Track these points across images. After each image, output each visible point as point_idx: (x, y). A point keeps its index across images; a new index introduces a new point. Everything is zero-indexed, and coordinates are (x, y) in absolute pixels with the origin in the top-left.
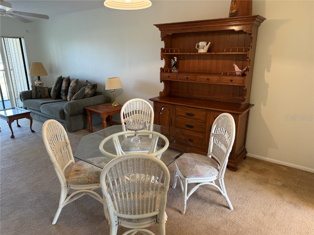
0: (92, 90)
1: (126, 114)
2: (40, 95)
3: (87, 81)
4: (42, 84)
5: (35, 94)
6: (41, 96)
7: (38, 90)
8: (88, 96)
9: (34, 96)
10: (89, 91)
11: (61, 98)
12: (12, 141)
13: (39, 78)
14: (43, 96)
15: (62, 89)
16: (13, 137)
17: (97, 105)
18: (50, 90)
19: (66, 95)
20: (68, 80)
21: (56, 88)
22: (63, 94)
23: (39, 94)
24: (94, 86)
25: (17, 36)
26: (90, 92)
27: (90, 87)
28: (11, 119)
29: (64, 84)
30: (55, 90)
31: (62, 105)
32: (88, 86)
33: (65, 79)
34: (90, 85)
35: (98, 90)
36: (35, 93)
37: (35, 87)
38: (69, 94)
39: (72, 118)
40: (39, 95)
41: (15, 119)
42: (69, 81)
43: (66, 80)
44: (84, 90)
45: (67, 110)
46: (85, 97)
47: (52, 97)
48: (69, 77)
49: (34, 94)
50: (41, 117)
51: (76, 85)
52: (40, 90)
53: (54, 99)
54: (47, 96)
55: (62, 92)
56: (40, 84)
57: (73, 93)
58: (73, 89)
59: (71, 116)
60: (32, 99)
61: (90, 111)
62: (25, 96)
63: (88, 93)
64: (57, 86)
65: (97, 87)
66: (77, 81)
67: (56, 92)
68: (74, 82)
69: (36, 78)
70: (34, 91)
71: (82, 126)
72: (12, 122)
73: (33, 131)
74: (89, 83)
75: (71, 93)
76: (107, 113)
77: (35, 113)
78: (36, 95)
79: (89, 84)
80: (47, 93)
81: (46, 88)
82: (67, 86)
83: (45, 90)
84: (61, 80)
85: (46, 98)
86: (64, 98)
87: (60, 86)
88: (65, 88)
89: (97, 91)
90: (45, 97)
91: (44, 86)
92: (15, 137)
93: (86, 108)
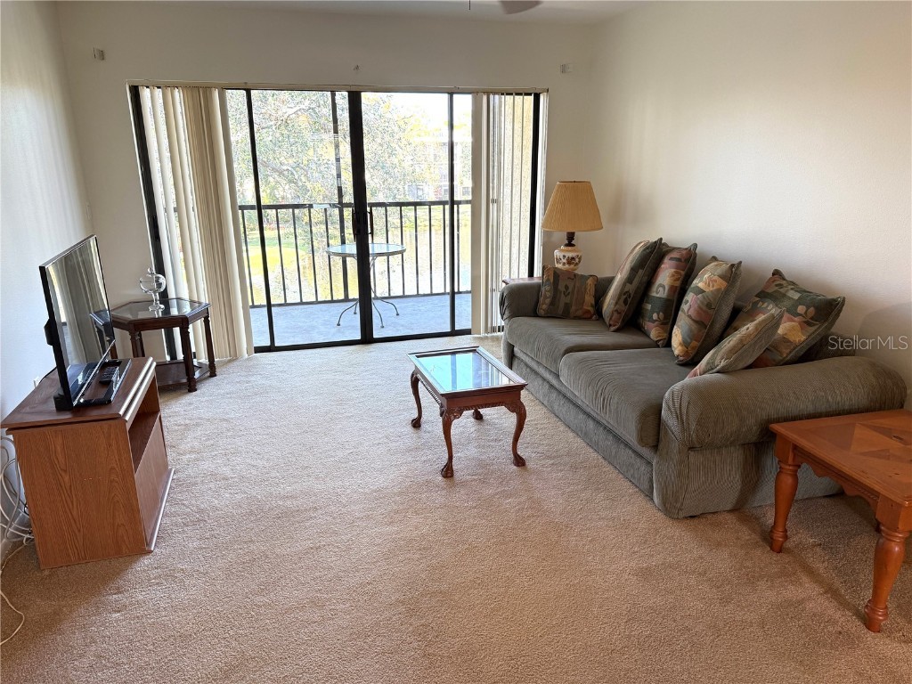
0: (808, 324)
2: (566, 304)
3: (777, 273)
4: (577, 260)
5: (548, 301)
6: (567, 306)
7: (561, 288)
8: (785, 352)
9: (544, 307)
10: (793, 328)
11: (642, 332)
12: (439, 496)
13: (571, 237)
14: (573, 308)
15: (654, 294)
16: (448, 472)
18: (602, 286)
19: (668, 323)
20: (687, 260)
21: (631, 288)
22: (655, 316)
23: (563, 300)
24: (827, 308)
25: (527, 88)
26: (801, 338)
27: (801, 309)
29: (665, 277)
33: (675, 255)
34: (800, 302)
36: (548, 294)
37: (555, 273)
38: (683, 321)
39: (695, 458)
40: (562, 305)
41: (468, 408)
42: (690, 262)
43: (678, 259)
45: (679, 417)
47: (607, 320)
48: (695, 245)
49: (546, 297)
50: (554, 395)
51: (727, 288)
52: (567, 287)
53: (613, 328)
54: (588, 312)
55: (649, 307)
56: (570, 261)
57: (705, 325)
58: (709, 305)
59: (692, 448)
60: (534, 314)
62: (520, 302)
63: (784, 340)
66: (734, 272)
67: (625, 302)
68: (721, 277)
69: (563, 237)
70: (548, 288)
72: (455, 418)
73: (519, 461)
74: (795, 287)
78: (552, 303)
79: (796, 296)
80: (590, 300)
81: (590, 281)
82: (678, 284)
83: (586, 289)
84: (655, 254)
85: (584, 317)
86: (654, 333)
87: (645, 279)
88: (668, 295)
90: (579, 313)
91: (580, 271)
92: (457, 475)
93: (776, 427)
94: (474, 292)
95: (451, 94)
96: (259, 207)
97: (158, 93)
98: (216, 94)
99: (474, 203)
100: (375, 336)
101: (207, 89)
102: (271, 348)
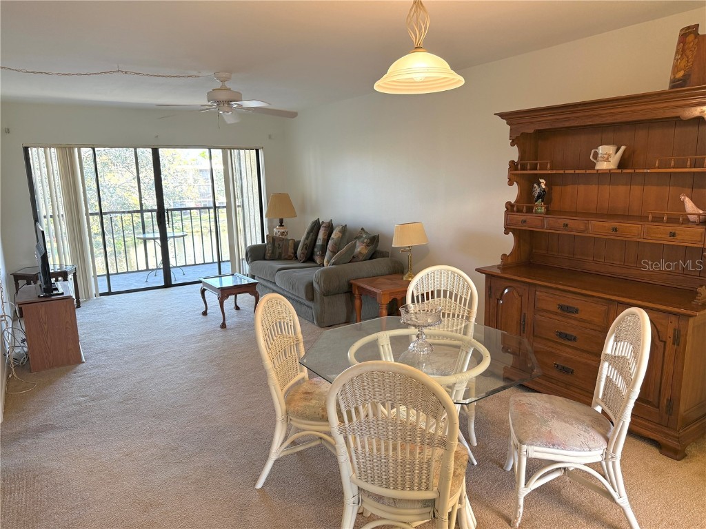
0: (368, 246)
1: (418, 297)
3: (362, 229)
4: (286, 233)
5: (270, 252)
6: (280, 254)
7: (276, 245)
8: (361, 258)
9: (268, 255)
10: (362, 248)
11: (314, 261)
12: (220, 333)
13: (281, 221)
14: (283, 255)
15: (317, 244)
16: (223, 326)
17: (373, 277)
18: (296, 245)
19: (323, 255)
20: (329, 227)
21: (308, 242)
22: (318, 253)
23: (278, 251)
24: (374, 240)
25: (252, 147)
26: (365, 251)
27: (366, 240)
28: (224, 293)
29: (321, 235)
30: (304, 245)
31: (311, 274)
32: (362, 239)
33: (324, 225)
34: (366, 238)
35: (380, 247)
36: (271, 249)
37: (273, 238)
38: (328, 253)
39: (326, 299)
40: (277, 254)
41: (231, 294)
42: (330, 228)
43: (325, 227)
44: (354, 246)
45: (318, 283)
46: (354, 259)
47: (299, 258)
48: (331, 220)
49: (269, 250)
51: (342, 236)
52: (279, 245)
53: (301, 261)
54: (290, 256)
55: (316, 250)
56: (282, 233)
57: (334, 253)
58: (336, 244)
59: (324, 295)
60: (265, 259)
61: (359, 287)
62: (255, 254)
63: (360, 253)
64: (310, 238)
65: (378, 241)
66: (344, 229)
67: (306, 248)
68: (340, 232)
69: (277, 222)
70: (270, 246)
71: (343, 317)
72: (226, 299)
74: (367, 233)
75: (331, 252)
76: (391, 294)
77: (266, 287)
78: (273, 253)
79: (364, 236)
80: (291, 250)
81: (290, 242)
82: (326, 237)
83: (289, 245)
84: (316, 226)
85: (289, 259)
86: (318, 260)
87: (314, 237)
88: (323, 243)
89: (378, 249)
90: (286, 257)
91: (289, 237)
92: (227, 327)
93: (352, 281)
94: (232, 260)
95: (210, 149)
96: (101, 214)
97: (41, 150)
98: (76, 150)
99: (228, 207)
100: (173, 283)
101: (71, 148)
102: (109, 293)
